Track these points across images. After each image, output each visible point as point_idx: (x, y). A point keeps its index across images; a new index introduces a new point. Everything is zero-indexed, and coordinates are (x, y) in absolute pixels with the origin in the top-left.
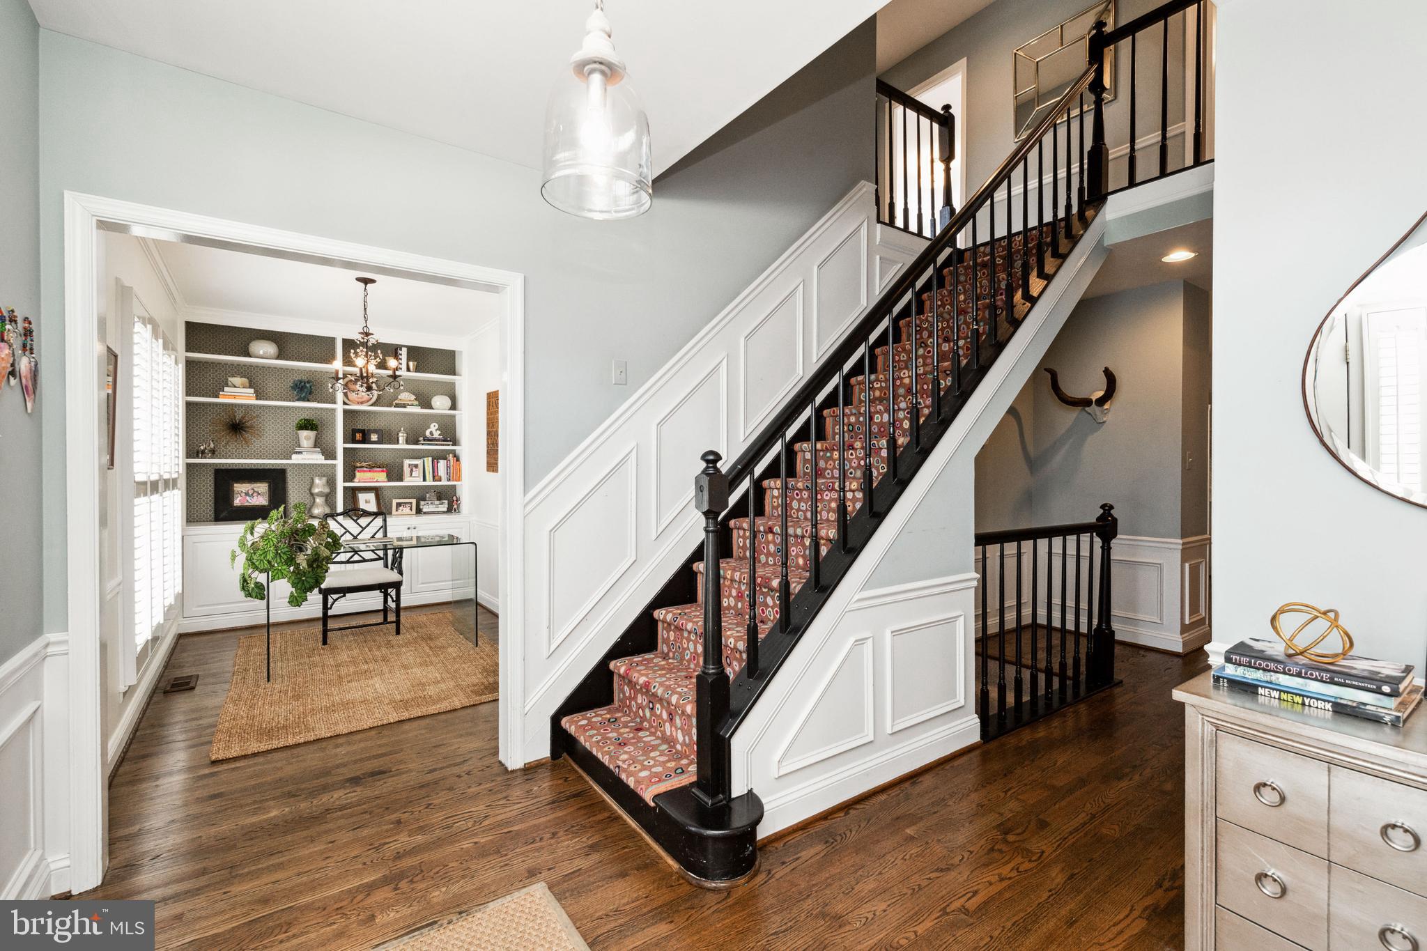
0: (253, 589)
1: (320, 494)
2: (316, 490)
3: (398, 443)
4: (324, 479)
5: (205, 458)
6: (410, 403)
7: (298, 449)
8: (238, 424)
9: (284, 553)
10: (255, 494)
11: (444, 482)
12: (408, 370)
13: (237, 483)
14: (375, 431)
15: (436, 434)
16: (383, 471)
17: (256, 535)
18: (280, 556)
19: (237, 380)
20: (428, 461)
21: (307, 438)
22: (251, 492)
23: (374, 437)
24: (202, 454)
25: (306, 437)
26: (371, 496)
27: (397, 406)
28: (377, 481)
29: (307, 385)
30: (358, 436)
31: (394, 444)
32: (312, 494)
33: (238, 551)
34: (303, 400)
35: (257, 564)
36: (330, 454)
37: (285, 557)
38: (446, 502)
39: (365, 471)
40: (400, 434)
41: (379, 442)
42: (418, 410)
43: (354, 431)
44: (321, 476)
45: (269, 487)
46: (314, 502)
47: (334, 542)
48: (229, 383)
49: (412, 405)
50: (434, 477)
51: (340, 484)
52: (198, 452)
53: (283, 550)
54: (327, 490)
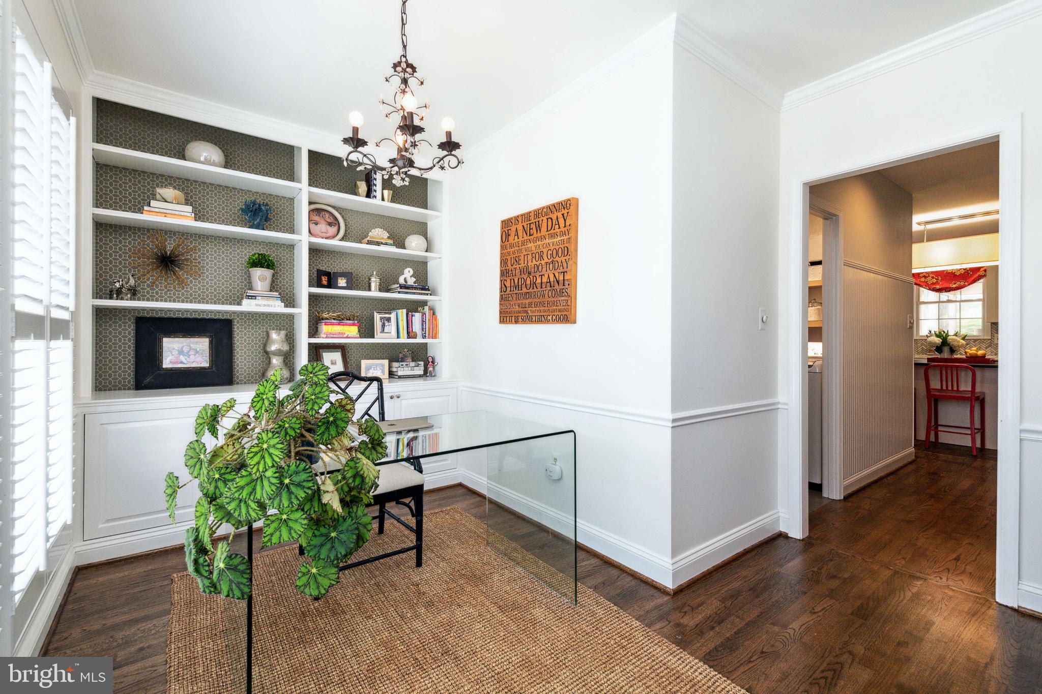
0: (221, 572)
1: (278, 353)
2: (273, 348)
3: (370, 290)
4: (283, 333)
5: (122, 299)
6: (383, 241)
7: (250, 293)
8: (170, 257)
9: (299, 485)
10: (191, 353)
11: (419, 340)
12: (383, 199)
13: (166, 337)
14: (343, 275)
15: (411, 281)
16: (354, 325)
17: (221, 432)
18: (290, 493)
19: (168, 192)
20: (402, 313)
21: (262, 279)
22: (186, 349)
23: (342, 282)
24: (118, 294)
25: (261, 277)
26: (337, 356)
27: (369, 243)
28: (347, 337)
29: (263, 208)
30: (324, 280)
31: (365, 290)
32: (267, 353)
33: (184, 474)
34: (257, 227)
35: (231, 507)
36: (290, 301)
37: (301, 494)
38: (422, 363)
39: (333, 324)
40: (373, 279)
41: (348, 287)
42: (394, 249)
43: (320, 273)
44: (279, 329)
45: (211, 343)
46: (270, 362)
47: (372, 440)
48: (158, 197)
49: (386, 244)
50: (408, 333)
51: (303, 341)
52: (111, 291)
53: (296, 479)
54: (286, 348)
